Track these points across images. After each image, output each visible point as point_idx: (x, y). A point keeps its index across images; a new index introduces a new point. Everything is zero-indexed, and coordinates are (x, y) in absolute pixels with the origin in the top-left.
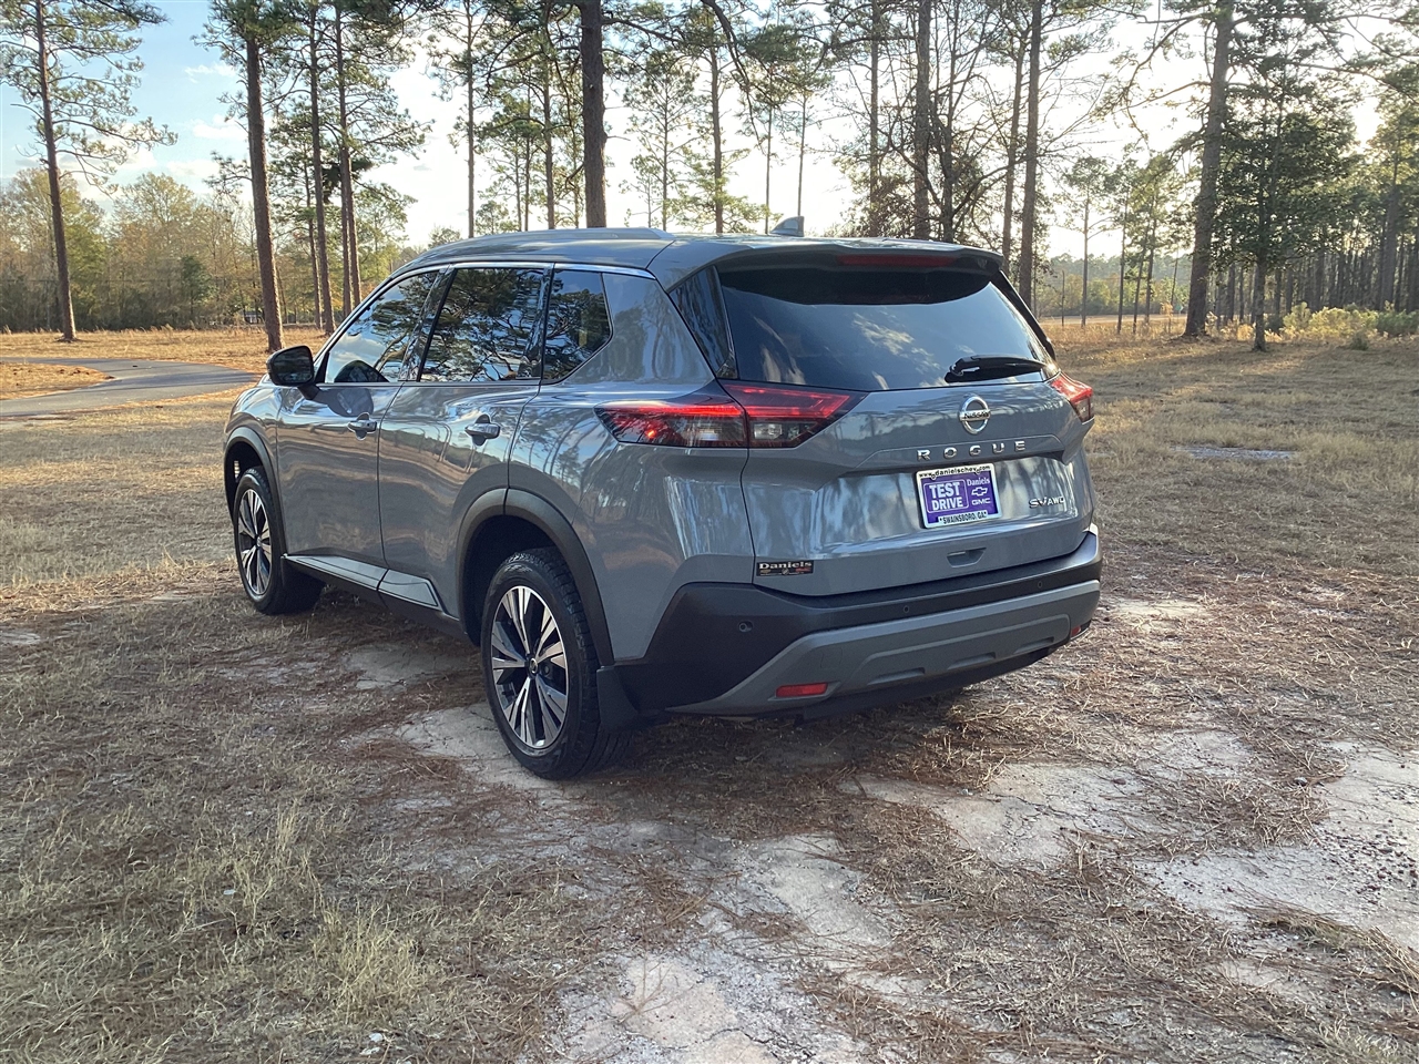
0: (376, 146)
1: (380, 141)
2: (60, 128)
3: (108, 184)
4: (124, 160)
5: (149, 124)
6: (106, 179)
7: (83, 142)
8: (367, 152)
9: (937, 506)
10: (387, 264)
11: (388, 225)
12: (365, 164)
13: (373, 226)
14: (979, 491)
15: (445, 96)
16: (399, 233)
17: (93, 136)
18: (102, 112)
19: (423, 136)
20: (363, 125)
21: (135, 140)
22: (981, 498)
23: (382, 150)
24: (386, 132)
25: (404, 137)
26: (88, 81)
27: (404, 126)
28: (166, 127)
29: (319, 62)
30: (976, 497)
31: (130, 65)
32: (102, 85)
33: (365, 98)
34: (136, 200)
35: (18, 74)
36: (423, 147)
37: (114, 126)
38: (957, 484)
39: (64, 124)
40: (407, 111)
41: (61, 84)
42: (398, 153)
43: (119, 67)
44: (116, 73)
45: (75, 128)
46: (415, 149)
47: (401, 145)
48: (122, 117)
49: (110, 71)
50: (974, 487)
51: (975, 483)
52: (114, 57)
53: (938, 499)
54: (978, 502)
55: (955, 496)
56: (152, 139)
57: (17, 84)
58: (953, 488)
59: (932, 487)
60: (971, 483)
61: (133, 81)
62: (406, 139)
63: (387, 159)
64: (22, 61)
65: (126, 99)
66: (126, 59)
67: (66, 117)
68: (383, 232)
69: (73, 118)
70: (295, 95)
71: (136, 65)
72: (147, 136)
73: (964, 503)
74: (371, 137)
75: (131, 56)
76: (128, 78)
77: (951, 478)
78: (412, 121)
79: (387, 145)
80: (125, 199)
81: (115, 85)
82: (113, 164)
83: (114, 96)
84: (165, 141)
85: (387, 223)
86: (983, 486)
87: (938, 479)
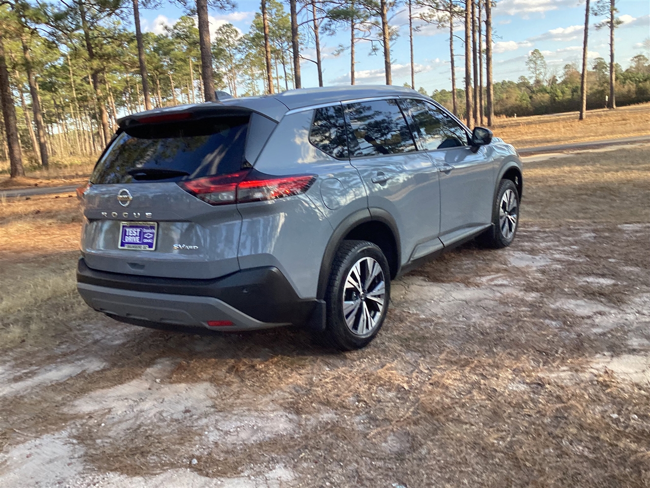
9: (128, 239)
14: (148, 236)
22: (148, 239)
30: (146, 238)
38: (138, 230)
50: (146, 233)
51: (147, 231)
53: (128, 236)
54: (146, 241)
55: (136, 236)
58: (137, 232)
59: (127, 230)
60: (145, 230)
73: (140, 240)
77: (137, 227)
86: (151, 233)
87: (131, 227)
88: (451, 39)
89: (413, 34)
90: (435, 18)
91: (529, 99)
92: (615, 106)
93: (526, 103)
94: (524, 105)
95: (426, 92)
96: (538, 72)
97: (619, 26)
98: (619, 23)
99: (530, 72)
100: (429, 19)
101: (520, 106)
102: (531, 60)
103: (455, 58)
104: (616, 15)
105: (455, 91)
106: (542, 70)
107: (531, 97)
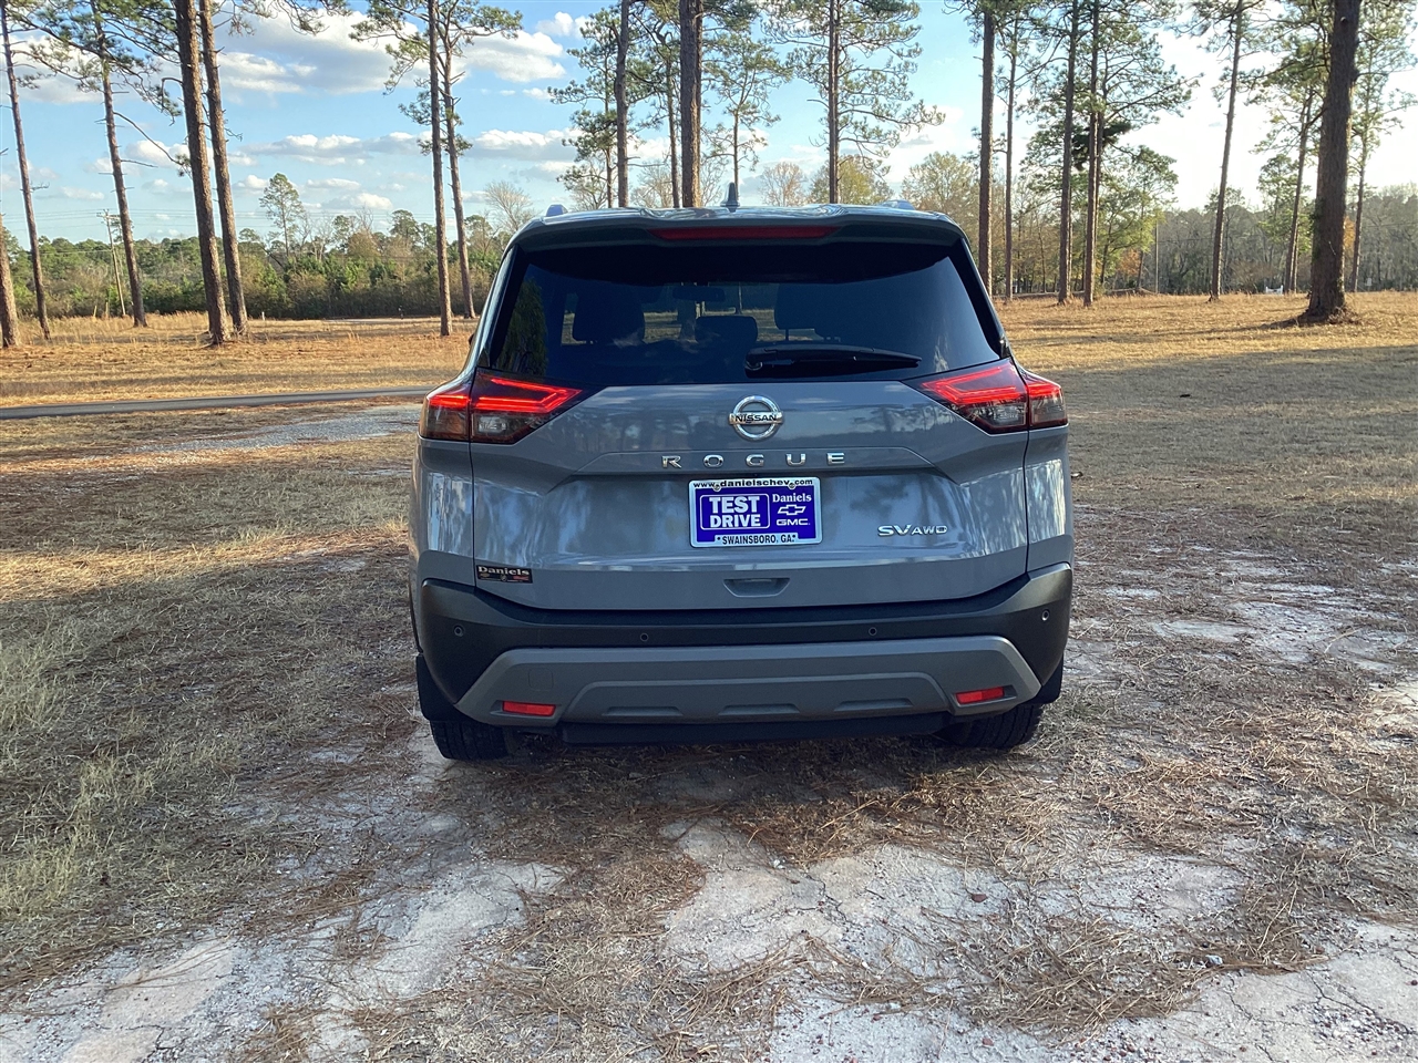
0: (1138, 107)
1: (1143, 102)
2: (846, 119)
3: (882, 166)
4: (897, 143)
5: (920, 106)
6: (880, 162)
7: (863, 129)
8: (1128, 114)
9: (717, 522)
10: (1151, 228)
11: (1157, 189)
12: (1124, 127)
13: (1141, 190)
14: (792, 510)
15: (1212, 46)
16: (1168, 196)
17: (873, 122)
18: (882, 100)
19: (1189, 92)
20: (1126, 86)
21: (907, 121)
22: (792, 518)
23: (1145, 110)
24: (1149, 91)
25: (1169, 94)
26: (874, 71)
27: (1169, 83)
28: (935, 107)
29: (1079, 28)
30: (784, 516)
31: (910, 51)
32: (884, 74)
33: (1131, 58)
34: (922, 180)
35: (817, 72)
36: (1188, 103)
37: (892, 112)
38: (754, 499)
39: (849, 113)
40: (1173, 67)
41: (852, 76)
42: (1161, 112)
43: (900, 55)
44: (897, 61)
45: (858, 117)
46: (1179, 107)
47: (1165, 103)
48: (898, 102)
49: (891, 61)
50: (783, 504)
51: (784, 499)
52: (896, 46)
53: (720, 514)
54: (785, 523)
55: (749, 512)
56: (923, 121)
57: (816, 80)
58: (749, 503)
59: (714, 500)
60: (776, 498)
61: (910, 67)
62: (1171, 97)
63: (1149, 120)
64: (820, 59)
65: (904, 85)
66: (905, 47)
67: (850, 107)
68: (1151, 196)
69: (856, 108)
70: (1056, 63)
71: (915, 51)
72: (918, 118)
73: (763, 521)
74: (1134, 98)
75: (911, 43)
76: (907, 63)
77: (747, 491)
78: (1179, 76)
79: (1150, 105)
80: (911, 179)
81: (895, 74)
82: (887, 148)
83: (894, 83)
84: (934, 121)
85: (1156, 185)
86: (798, 504)
87: (725, 491)
88: (109, 119)
89: (17, 92)
90: (71, 64)
91: (282, 283)
92: (473, 314)
93: (277, 289)
94: (274, 295)
95: (14, 239)
96: (288, 225)
97: (465, 151)
98: (464, 145)
99: (272, 222)
100: (55, 62)
101: (267, 295)
102: (271, 197)
103: (123, 166)
104: (457, 130)
105: (132, 245)
106: (298, 222)
107: (287, 279)
